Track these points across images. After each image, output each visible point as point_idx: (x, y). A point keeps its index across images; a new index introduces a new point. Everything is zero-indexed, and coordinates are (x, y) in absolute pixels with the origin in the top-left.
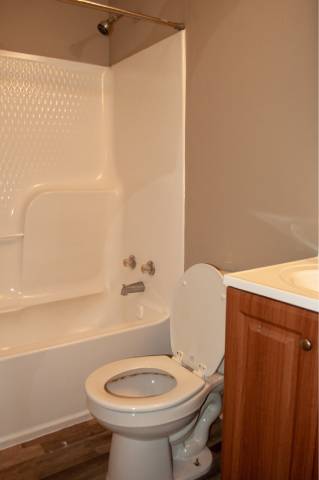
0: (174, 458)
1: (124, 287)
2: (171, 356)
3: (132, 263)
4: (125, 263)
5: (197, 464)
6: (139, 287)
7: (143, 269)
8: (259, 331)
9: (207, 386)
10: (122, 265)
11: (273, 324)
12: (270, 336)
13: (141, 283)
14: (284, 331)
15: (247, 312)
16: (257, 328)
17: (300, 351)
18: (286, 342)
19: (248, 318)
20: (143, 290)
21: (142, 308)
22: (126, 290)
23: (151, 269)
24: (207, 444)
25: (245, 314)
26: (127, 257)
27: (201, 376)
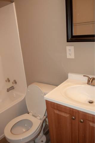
0: (35, 142)
2: (28, 113)
4: (6, 81)
5: (42, 141)
6: (12, 88)
7: (13, 83)
9: (42, 121)
10: (5, 82)
13: (13, 87)
16: (57, 112)
20: (14, 88)
21: (14, 94)
22: (8, 90)
23: (15, 82)
24: (44, 134)
25: (52, 108)
26: (6, 79)
27: (39, 119)
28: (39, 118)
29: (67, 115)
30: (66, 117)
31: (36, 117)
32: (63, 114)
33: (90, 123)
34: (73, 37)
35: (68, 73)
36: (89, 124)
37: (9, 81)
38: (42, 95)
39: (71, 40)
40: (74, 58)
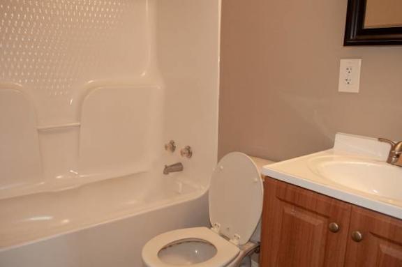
1: (166, 167)
2: (210, 227)
3: (172, 147)
4: (166, 147)
6: (178, 167)
7: (182, 153)
8: (292, 213)
9: (242, 253)
10: (164, 148)
11: (305, 209)
12: (302, 218)
13: (180, 164)
14: (315, 215)
15: (282, 198)
16: (290, 211)
17: (328, 232)
18: (317, 224)
19: (284, 203)
20: (181, 169)
21: (181, 185)
22: (168, 170)
23: (189, 152)
25: (280, 199)
26: (168, 142)
27: (237, 244)
28: (235, 242)
29: (319, 222)
30: (314, 226)
31: (228, 239)
32: (307, 218)
33: (381, 246)
34: (362, 32)
35: (335, 133)
36: (379, 248)
37: (173, 148)
38: (256, 180)
39: (356, 39)
40: (357, 91)
